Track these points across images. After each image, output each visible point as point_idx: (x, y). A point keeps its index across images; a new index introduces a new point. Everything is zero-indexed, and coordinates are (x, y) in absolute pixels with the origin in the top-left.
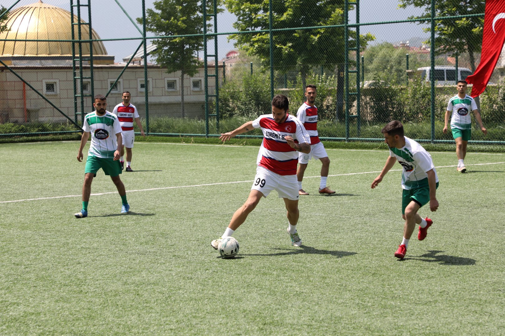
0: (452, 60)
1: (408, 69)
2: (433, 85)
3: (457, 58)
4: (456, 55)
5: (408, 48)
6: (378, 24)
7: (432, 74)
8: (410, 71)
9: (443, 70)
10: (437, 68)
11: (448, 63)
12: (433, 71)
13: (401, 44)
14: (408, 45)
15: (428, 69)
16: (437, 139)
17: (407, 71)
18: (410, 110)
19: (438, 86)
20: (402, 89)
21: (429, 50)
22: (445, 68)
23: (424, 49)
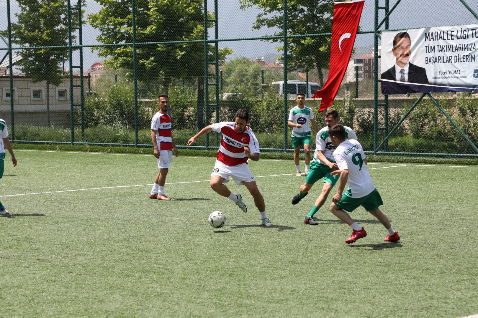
0: (303, 75)
1: (263, 82)
2: (286, 98)
3: (307, 73)
4: (307, 71)
5: (263, 63)
6: (235, 40)
7: (285, 88)
8: (265, 84)
9: (295, 85)
10: (289, 82)
11: (300, 79)
12: (286, 85)
13: (257, 60)
14: (263, 60)
15: (281, 83)
16: (290, 148)
17: (263, 85)
18: (265, 121)
19: (290, 99)
20: (258, 101)
21: (283, 65)
22: (297, 82)
23: (278, 65)
